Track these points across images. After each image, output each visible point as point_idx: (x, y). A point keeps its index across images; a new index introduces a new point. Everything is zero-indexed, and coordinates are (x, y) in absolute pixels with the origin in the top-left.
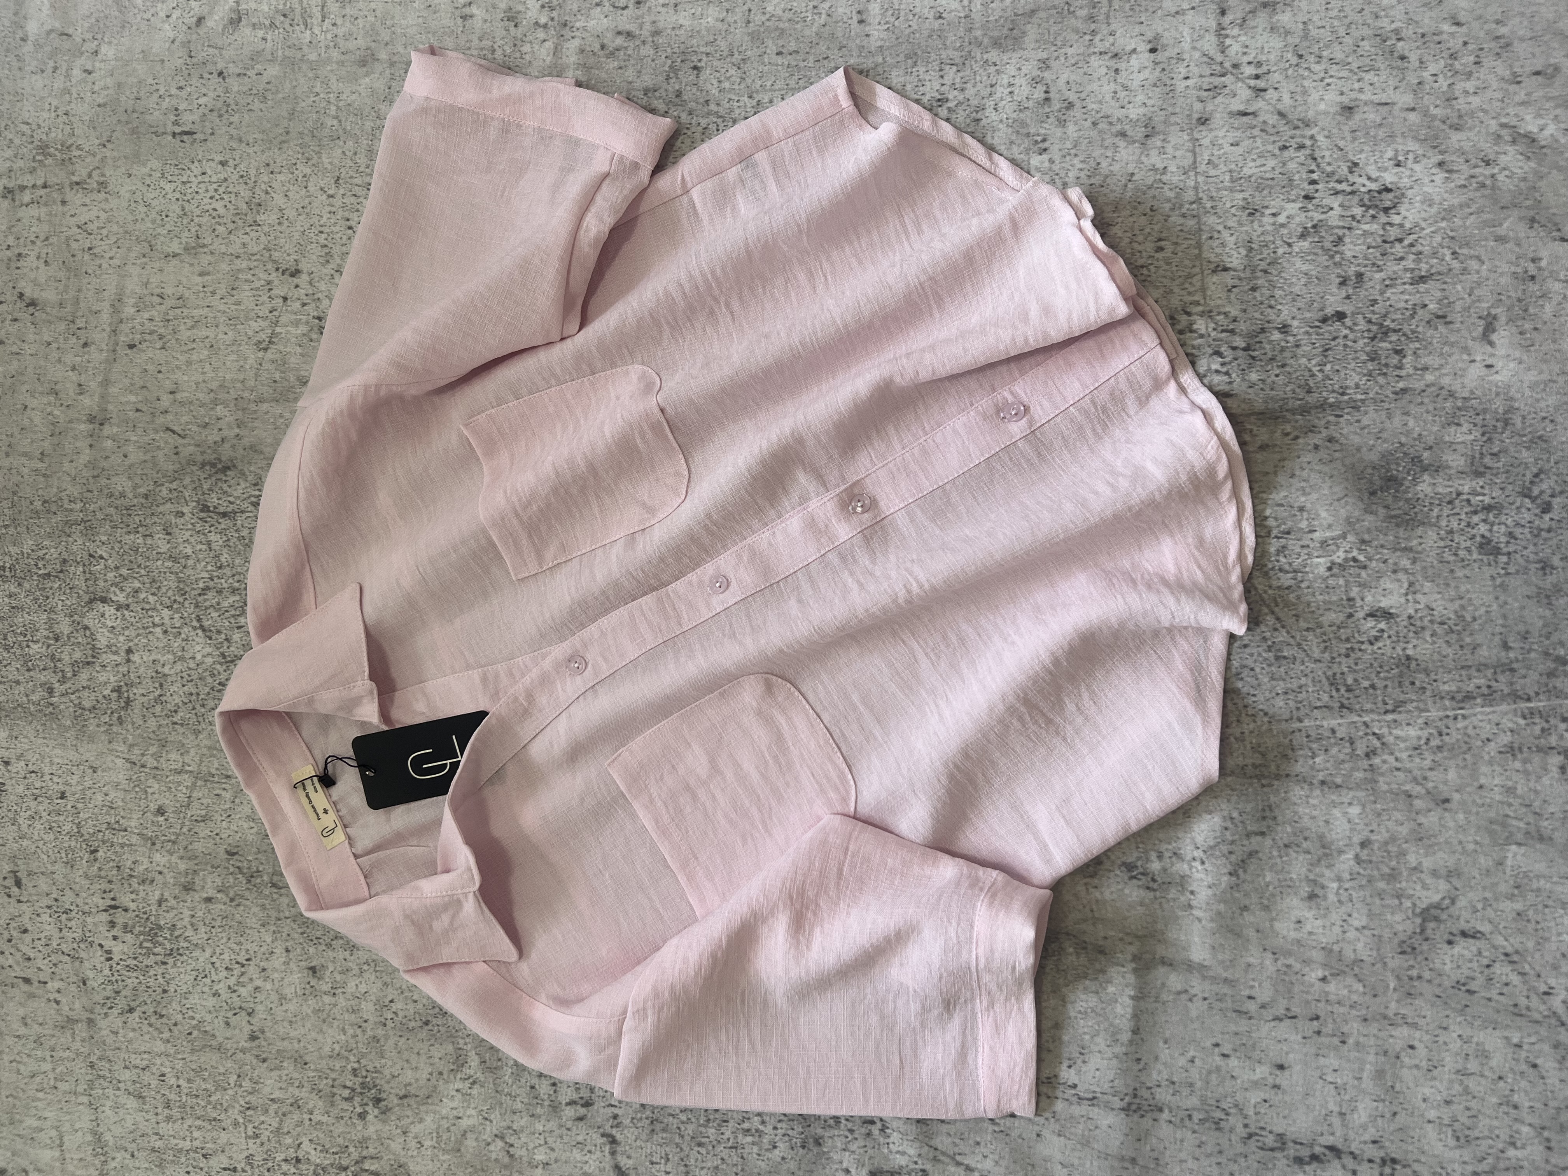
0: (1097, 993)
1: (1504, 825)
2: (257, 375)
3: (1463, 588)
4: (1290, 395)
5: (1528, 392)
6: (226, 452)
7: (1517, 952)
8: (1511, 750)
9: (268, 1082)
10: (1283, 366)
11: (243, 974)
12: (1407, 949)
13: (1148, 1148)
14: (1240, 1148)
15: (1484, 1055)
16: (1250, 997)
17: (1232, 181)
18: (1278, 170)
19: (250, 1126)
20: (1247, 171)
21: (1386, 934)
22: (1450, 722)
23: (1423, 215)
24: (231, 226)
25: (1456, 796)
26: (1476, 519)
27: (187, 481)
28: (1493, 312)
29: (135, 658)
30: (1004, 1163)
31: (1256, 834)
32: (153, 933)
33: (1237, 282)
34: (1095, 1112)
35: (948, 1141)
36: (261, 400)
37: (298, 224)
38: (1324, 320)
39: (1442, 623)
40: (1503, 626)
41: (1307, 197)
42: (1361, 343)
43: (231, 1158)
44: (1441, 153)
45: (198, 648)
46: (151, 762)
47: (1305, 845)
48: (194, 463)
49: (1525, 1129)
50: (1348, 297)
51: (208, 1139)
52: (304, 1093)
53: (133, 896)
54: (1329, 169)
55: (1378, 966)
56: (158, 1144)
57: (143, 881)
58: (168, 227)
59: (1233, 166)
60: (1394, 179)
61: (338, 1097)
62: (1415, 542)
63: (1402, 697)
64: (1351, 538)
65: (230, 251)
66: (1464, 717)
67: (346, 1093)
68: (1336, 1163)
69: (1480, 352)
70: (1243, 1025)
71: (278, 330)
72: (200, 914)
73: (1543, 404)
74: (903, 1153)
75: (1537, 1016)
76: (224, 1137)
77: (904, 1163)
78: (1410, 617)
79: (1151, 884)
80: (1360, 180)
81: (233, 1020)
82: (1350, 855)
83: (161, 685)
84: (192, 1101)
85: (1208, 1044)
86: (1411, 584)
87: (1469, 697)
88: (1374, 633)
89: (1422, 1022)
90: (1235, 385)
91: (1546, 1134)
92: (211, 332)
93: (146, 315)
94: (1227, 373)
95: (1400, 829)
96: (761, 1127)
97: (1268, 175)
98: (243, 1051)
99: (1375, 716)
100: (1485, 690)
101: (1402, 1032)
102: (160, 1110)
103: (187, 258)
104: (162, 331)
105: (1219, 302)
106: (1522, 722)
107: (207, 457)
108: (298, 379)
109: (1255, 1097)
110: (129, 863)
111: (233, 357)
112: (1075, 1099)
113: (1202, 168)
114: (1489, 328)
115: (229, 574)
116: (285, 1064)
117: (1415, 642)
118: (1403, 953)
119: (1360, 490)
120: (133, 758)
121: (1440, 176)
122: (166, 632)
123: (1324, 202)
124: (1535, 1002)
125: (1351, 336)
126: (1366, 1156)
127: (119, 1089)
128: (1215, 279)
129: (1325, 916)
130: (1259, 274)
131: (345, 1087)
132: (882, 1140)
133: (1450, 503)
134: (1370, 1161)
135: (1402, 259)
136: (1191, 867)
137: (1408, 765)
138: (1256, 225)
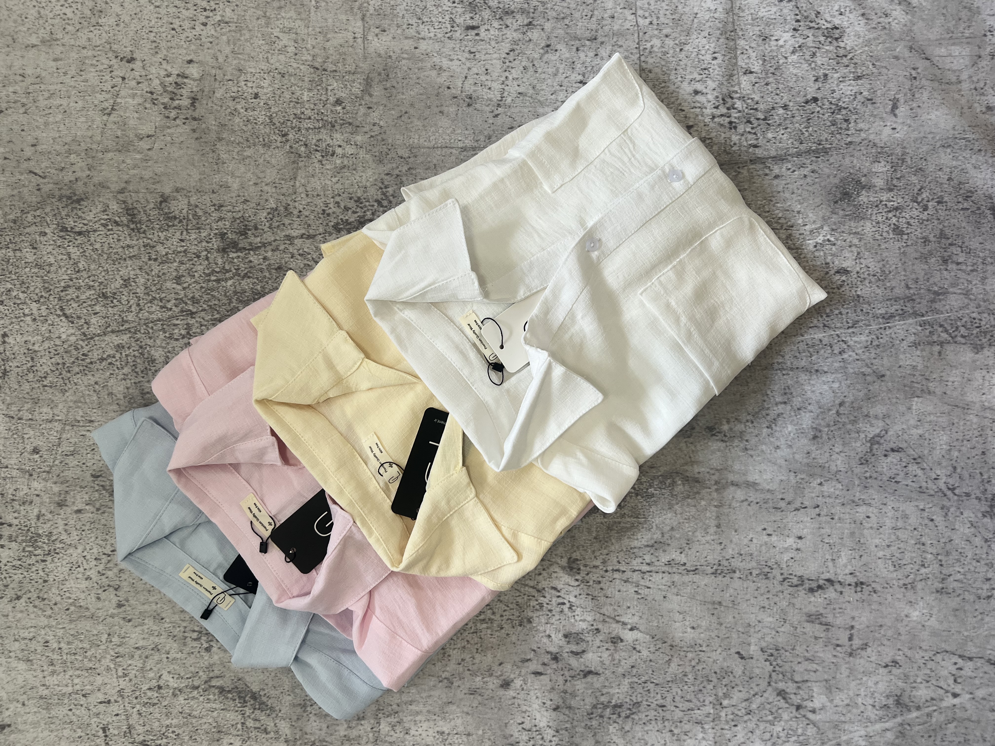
0: (695, 506)
1: (911, 387)
2: (102, 133)
3: (884, 255)
4: (790, 146)
5: (913, 145)
6: (80, 188)
7: (920, 457)
8: (915, 345)
9: (133, 636)
10: (786, 128)
11: (109, 561)
12: (864, 462)
13: (728, 595)
14: (779, 588)
15: (906, 517)
16: (782, 499)
17: (753, 20)
18: (778, 14)
19: (120, 669)
20: (760, 14)
21: (852, 454)
22: (882, 331)
23: (856, 43)
24: (78, 26)
25: (888, 373)
26: (890, 215)
27: (48, 209)
28: (897, 96)
29: (10, 340)
30: (645, 617)
31: (781, 403)
32: (34, 540)
33: (758, 80)
34: (696, 578)
35: (610, 608)
36: (106, 151)
37: (133, 25)
38: (807, 102)
39: (874, 275)
40: (905, 276)
41: (795, 29)
42: (827, 115)
43: (105, 694)
44: (863, 8)
45: (62, 330)
46: (26, 415)
47: (809, 408)
48: (54, 196)
49: (929, 556)
50: (819, 89)
51: (86, 683)
52: (162, 639)
53: (16, 515)
54: (805, 14)
55: (850, 472)
56: (46, 692)
57: (24, 503)
58: (27, 25)
59: (753, 11)
60: (839, 22)
61: (188, 639)
62: (860, 229)
63: (857, 318)
64: (826, 228)
65: (78, 43)
66: (890, 328)
67: (195, 635)
68: (831, 589)
69: (890, 121)
70: (778, 516)
71: (119, 100)
72: (72, 522)
73: (920, 151)
74: (584, 620)
75: (932, 492)
76: (99, 680)
77: (585, 627)
78: (858, 273)
79: (724, 438)
80: (822, 22)
81: (103, 596)
82: (834, 412)
83: (32, 359)
84: (70, 658)
85: (759, 529)
86: (859, 253)
87: (892, 316)
88: (839, 283)
89: (873, 502)
90: (760, 140)
91: (939, 557)
92: (64, 102)
93: (11, 89)
94: (755, 134)
95: (860, 393)
96: (493, 617)
97: (772, 17)
98: (112, 616)
99: (842, 331)
100: (900, 312)
101: (863, 509)
102: (45, 668)
103: (43, 48)
104: (24, 100)
105: (748, 92)
106: (920, 328)
107: (64, 192)
108: (136, 136)
109: (786, 557)
110: (11, 491)
111: (83, 119)
112: (685, 572)
113: (736, 11)
114: (895, 107)
115: (86, 276)
116: (146, 621)
117: (861, 287)
118: (862, 464)
119: (829, 201)
120: (12, 414)
121: (863, 22)
122: (35, 320)
123: (804, 33)
124: (930, 485)
125: (821, 112)
126: (847, 583)
127: (10, 657)
128: (745, 78)
129: (821, 448)
130: (770, 75)
131: (194, 631)
132: (570, 614)
133: (877, 206)
134: (849, 585)
135: (847, 66)
136: (745, 426)
137: (863, 357)
138: (767, 46)
